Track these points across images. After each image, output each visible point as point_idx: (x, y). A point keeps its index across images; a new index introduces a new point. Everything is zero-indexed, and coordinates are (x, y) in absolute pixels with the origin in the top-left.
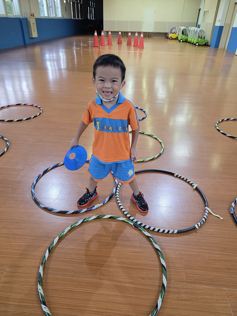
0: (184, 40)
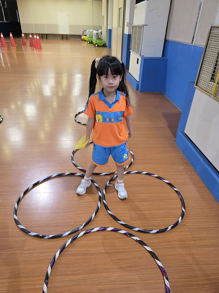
0: (90, 42)
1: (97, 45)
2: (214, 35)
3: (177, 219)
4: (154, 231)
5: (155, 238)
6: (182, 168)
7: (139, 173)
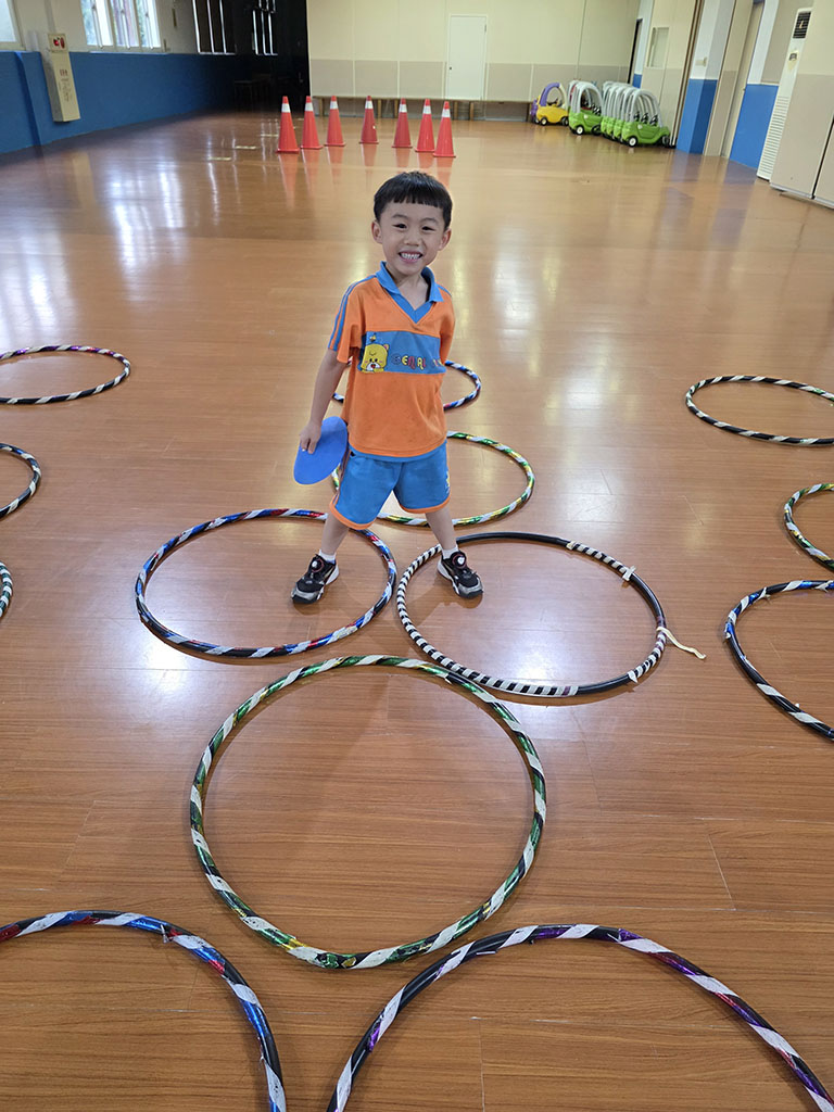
0: (590, 129)
1: (633, 142)
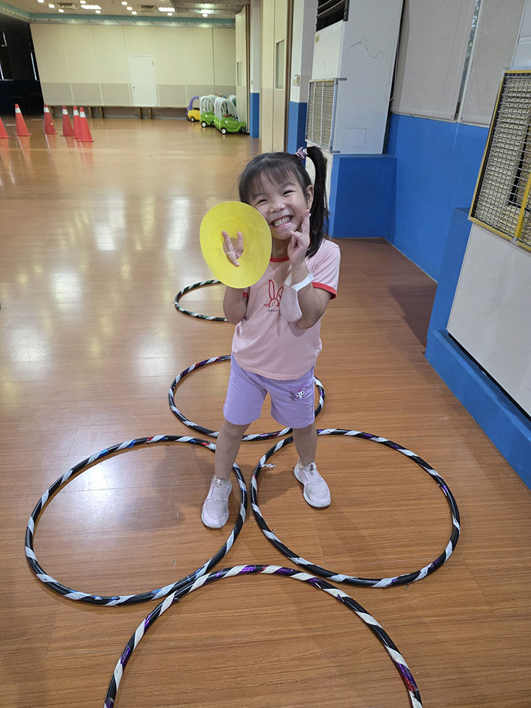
0: (209, 124)
1: (224, 131)
2: (514, 95)
3: (441, 547)
4: (386, 582)
5: (388, 600)
6: (446, 418)
7: (340, 434)
